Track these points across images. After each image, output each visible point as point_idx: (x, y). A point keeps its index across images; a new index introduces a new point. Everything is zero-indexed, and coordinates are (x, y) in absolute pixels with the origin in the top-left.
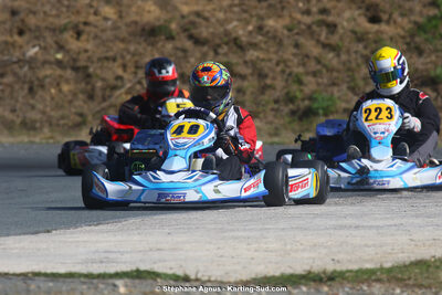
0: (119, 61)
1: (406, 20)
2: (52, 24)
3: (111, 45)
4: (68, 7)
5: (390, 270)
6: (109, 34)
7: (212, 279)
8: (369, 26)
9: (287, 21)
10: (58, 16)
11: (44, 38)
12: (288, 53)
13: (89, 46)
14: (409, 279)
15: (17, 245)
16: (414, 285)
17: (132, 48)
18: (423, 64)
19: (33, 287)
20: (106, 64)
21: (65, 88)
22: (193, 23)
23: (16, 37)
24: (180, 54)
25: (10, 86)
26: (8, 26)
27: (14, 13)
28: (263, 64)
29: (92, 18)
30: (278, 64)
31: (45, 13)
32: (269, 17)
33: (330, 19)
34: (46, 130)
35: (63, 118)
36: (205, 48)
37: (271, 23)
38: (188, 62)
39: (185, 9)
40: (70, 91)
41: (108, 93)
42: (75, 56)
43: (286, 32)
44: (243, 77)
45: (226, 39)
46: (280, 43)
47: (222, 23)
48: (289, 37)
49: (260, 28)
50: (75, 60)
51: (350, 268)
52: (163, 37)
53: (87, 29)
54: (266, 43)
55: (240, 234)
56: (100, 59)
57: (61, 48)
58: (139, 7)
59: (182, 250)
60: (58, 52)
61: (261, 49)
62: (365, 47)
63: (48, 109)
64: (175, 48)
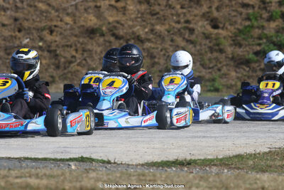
0: (74, 48)
1: (233, 28)
2: (37, 26)
3: (69, 38)
4: (46, 17)
5: (221, 160)
6: (68, 32)
8: (212, 30)
9: (167, 27)
10: (40, 22)
11: (32, 34)
12: (167, 44)
13: (57, 39)
14: (232, 164)
16: (234, 168)
17: (81, 40)
18: (242, 52)
21: (44, 62)
22: (115, 27)
23: (17, 33)
24: (108, 44)
26: (12, 27)
27: (16, 20)
28: (153, 50)
30: (161, 50)
31: (33, 20)
32: (157, 24)
33: (191, 26)
37: (158, 27)
39: (111, 19)
40: (46, 64)
41: (67, 65)
42: (49, 44)
43: (166, 33)
45: (133, 36)
46: (163, 39)
47: (131, 27)
48: (168, 36)
49: (152, 30)
51: (199, 158)
52: (98, 35)
53: (56, 29)
54: (155, 38)
55: (139, 139)
56: (63, 46)
57: (41, 39)
58: (85, 18)
60: (40, 41)
61: (152, 42)
62: (210, 42)
64: (105, 41)
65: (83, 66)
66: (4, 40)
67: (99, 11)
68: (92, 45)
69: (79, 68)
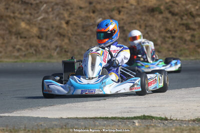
7: (178, 119)
15: (91, 105)
19: (97, 123)
20: (132, 25)
25: (89, 36)
29: (125, 5)
36: (177, 17)
38: (169, 23)
44: (194, 30)
59: (164, 106)
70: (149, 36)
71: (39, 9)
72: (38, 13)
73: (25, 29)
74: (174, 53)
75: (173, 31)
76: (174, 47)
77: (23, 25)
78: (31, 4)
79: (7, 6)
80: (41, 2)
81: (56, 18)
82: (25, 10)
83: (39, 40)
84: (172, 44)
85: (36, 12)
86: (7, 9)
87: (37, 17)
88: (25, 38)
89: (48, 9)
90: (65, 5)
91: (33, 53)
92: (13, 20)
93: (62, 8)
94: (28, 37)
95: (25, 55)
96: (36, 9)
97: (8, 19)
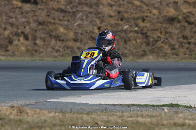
0: (159, 31)
2: (134, 16)
3: (156, 24)
4: (140, 10)
6: (155, 20)
10: (136, 13)
11: (130, 22)
13: (148, 25)
17: (164, 26)
20: (154, 31)
21: (138, 41)
22: (188, 16)
23: (120, 22)
24: (183, 28)
26: (117, 17)
27: (119, 12)
29: (149, 15)
31: (131, 12)
34: (131, 57)
35: (137, 52)
36: (192, 26)
38: (186, 31)
39: (185, 11)
40: (140, 42)
41: (155, 43)
50: (142, 30)
52: (176, 22)
53: (147, 18)
56: (152, 30)
57: (137, 25)
58: (167, 10)
60: (136, 27)
63: (132, 49)
64: (181, 26)
65: (166, 43)
66: (111, 26)
67: (177, 5)
68: (172, 28)
69: (163, 45)
70: (168, 41)
71: (76, 16)
72: (74, 19)
73: (63, 33)
74: (189, 56)
75: (189, 38)
76: (190, 52)
77: (62, 30)
78: (69, 12)
79: (49, 14)
80: (77, 11)
81: (89, 25)
82: (64, 17)
83: (74, 43)
84: (187, 48)
85: (73, 19)
86: (48, 16)
87: (74, 24)
88: (63, 40)
89: (83, 16)
90: (97, 13)
91: (69, 54)
92: (53, 25)
93: (95, 16)
94: (65, 40)
95: (63, 55)
96: (73, 16)
97: (49, 24)
